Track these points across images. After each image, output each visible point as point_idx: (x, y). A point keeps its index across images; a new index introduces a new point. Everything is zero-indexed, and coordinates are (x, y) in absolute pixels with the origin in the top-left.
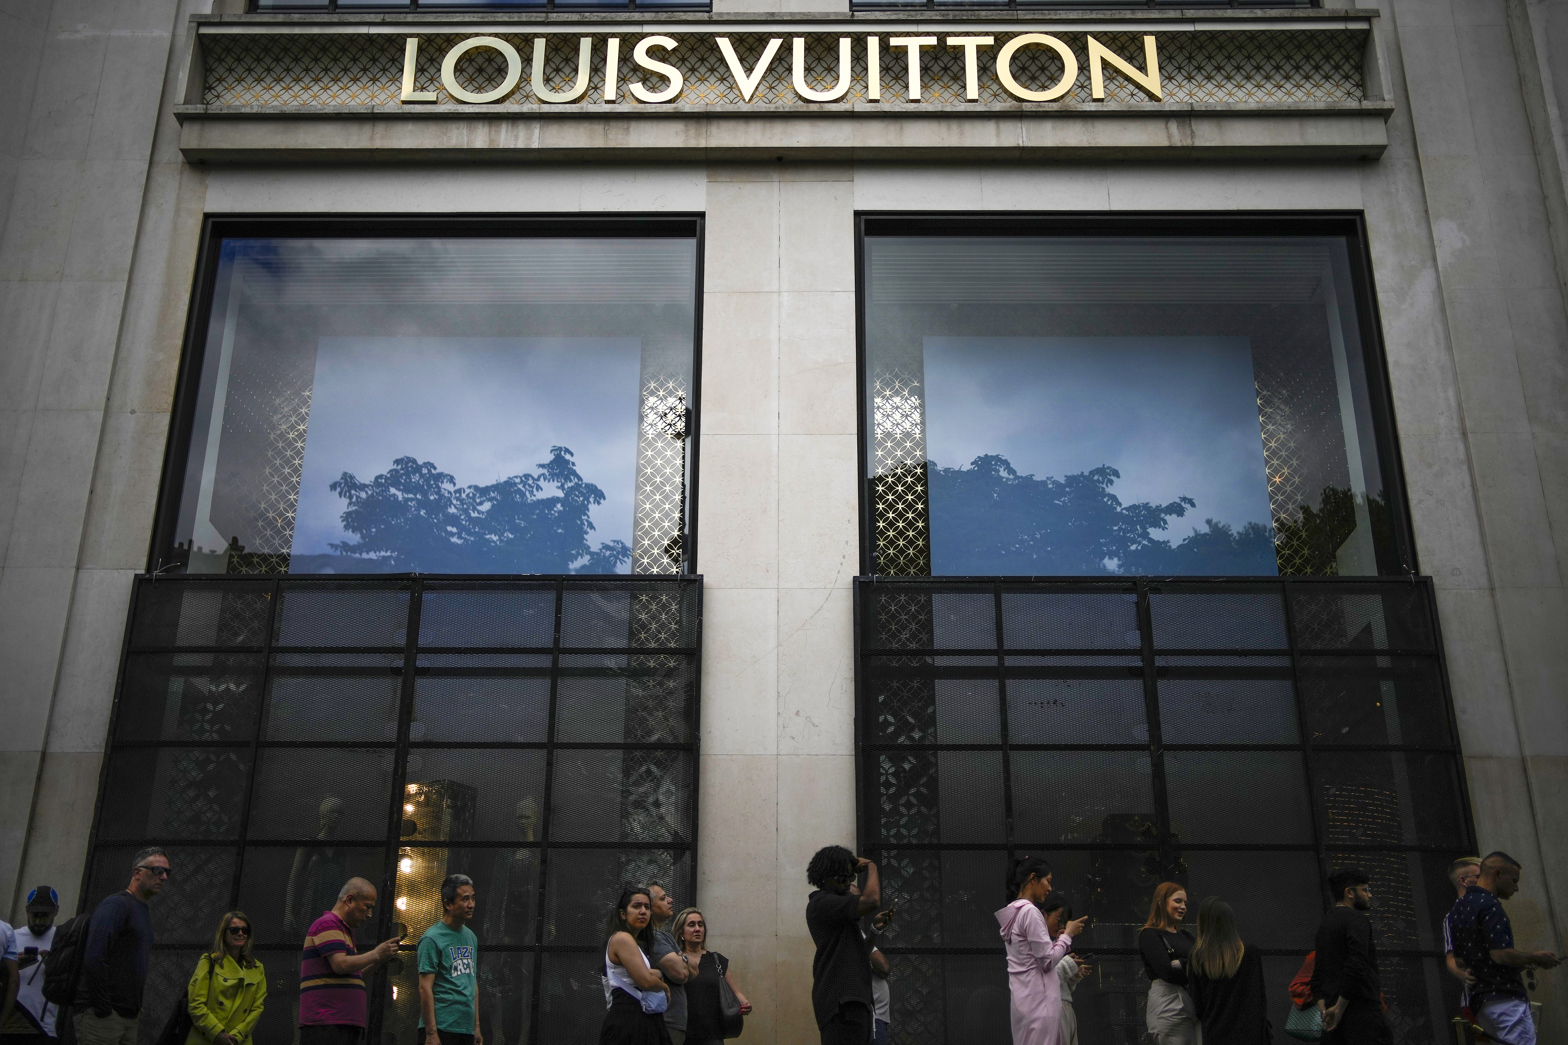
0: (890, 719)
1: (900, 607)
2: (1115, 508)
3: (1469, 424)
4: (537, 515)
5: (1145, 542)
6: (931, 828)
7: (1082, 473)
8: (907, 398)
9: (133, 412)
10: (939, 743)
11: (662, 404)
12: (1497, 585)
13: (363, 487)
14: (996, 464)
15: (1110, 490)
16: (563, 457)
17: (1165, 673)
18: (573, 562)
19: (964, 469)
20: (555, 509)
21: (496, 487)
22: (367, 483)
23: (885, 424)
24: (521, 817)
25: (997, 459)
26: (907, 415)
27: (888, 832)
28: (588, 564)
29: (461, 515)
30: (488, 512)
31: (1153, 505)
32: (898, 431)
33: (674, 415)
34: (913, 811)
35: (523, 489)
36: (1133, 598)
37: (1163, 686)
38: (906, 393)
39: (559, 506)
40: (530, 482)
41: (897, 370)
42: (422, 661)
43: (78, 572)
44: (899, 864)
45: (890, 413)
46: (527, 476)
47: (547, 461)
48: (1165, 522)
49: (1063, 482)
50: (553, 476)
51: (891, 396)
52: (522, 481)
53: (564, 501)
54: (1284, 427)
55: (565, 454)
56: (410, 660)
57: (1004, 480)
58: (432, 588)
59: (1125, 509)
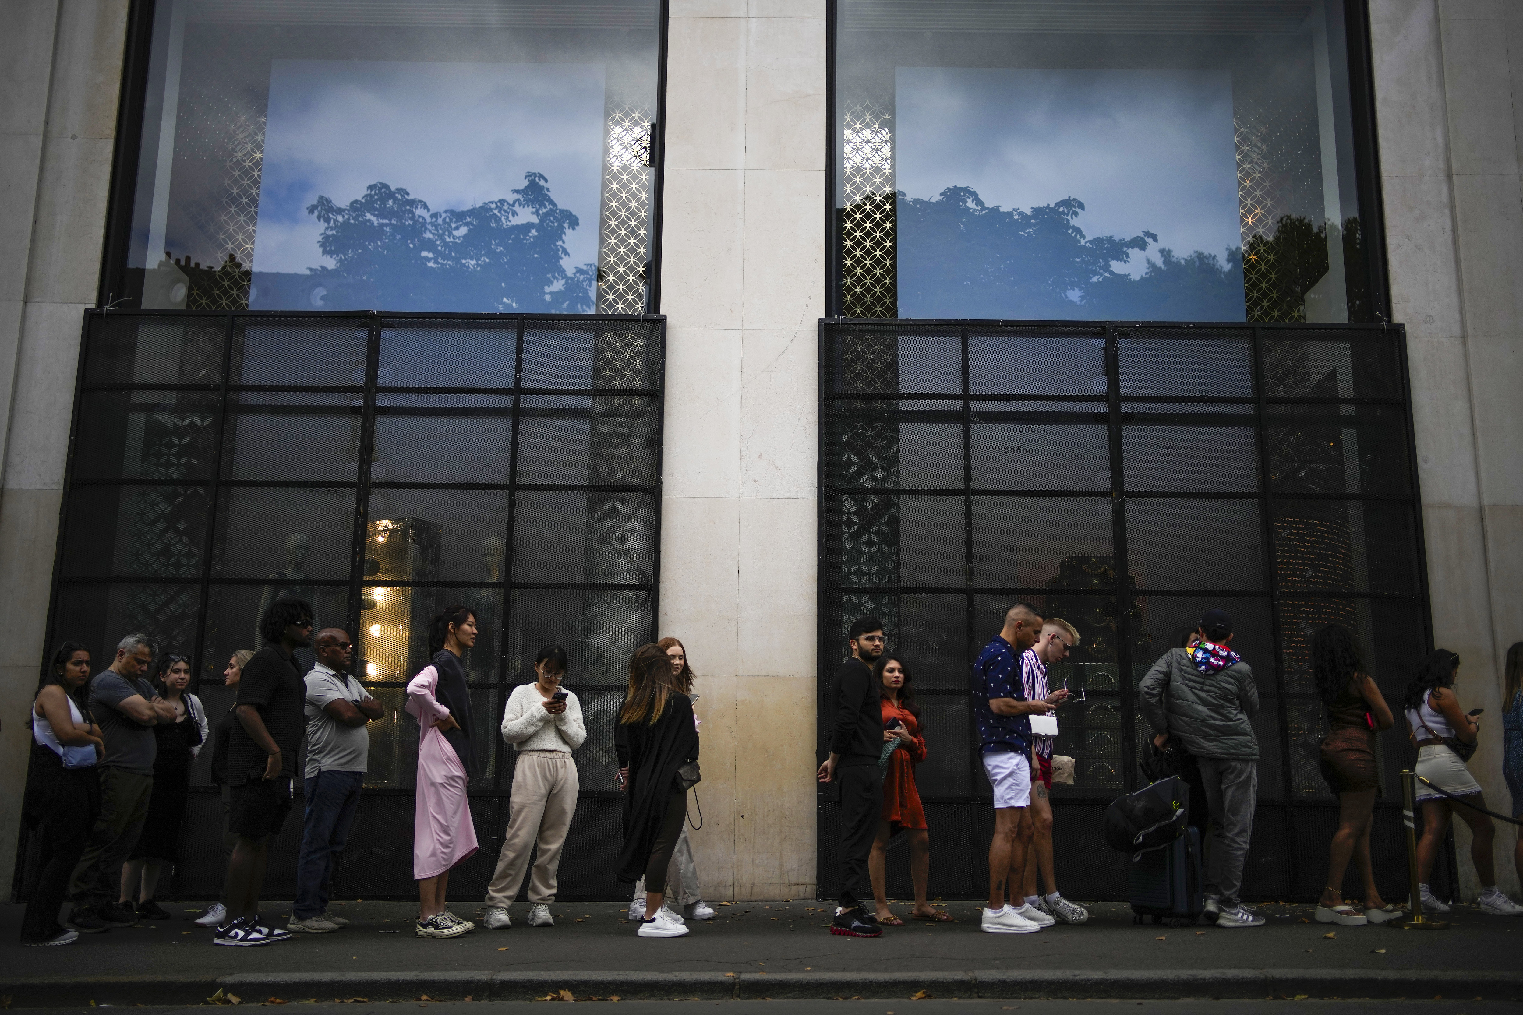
0: (854, 458)
1: (865, 347)
2: (1079, 242)
3: (1455, 165)
4: (513, 240)
5: (1107, 275)
6: (890, 565)
7: (1048, 205)
8: (877, 132)
9: (74, 137)
10: (901, 488)
11: (628, 135)
12: (1469, 333)
13: (340, 211)
14: (964, 195)
15: (1074, 222)
16: (538, 183)
17: (1131, 419)
18: (549, 287)
19: (934, 200)
20: (530, 234)
21: (472, 212)
22: (343, 207)
23: (854, 158)
24: (485, 555)
25: (966, 190)
26: (877, 150)
27: (849, 569)
28: (563, 288)
29: (436, 240)
30: (465, 236)
31: (1117, 238)
32: (868, 166)
33: (640, 147)
34: (875, 549)
35: (499, 215)
36: (1101, 342)
37: (1127, 431)
38: (877, 126)
39: (534, 232)
40: (506, 207)
41: (868, 101)
42: (382, 401)
43: (26, 305)
44: (860, 600)
45: (860, 147)
46: (502, 201)
47: (522, 187)
48: (1128, 256)
49: (1029, 213)
50: (528, 202)
51: (862, 129)
52: (497, 207)
53: (539, 227)
54: (1260, 166)
55: (540, 180)
56: (370, 400)
57: (971, 211)
58: (390, 326)
59: (1089, 241)
